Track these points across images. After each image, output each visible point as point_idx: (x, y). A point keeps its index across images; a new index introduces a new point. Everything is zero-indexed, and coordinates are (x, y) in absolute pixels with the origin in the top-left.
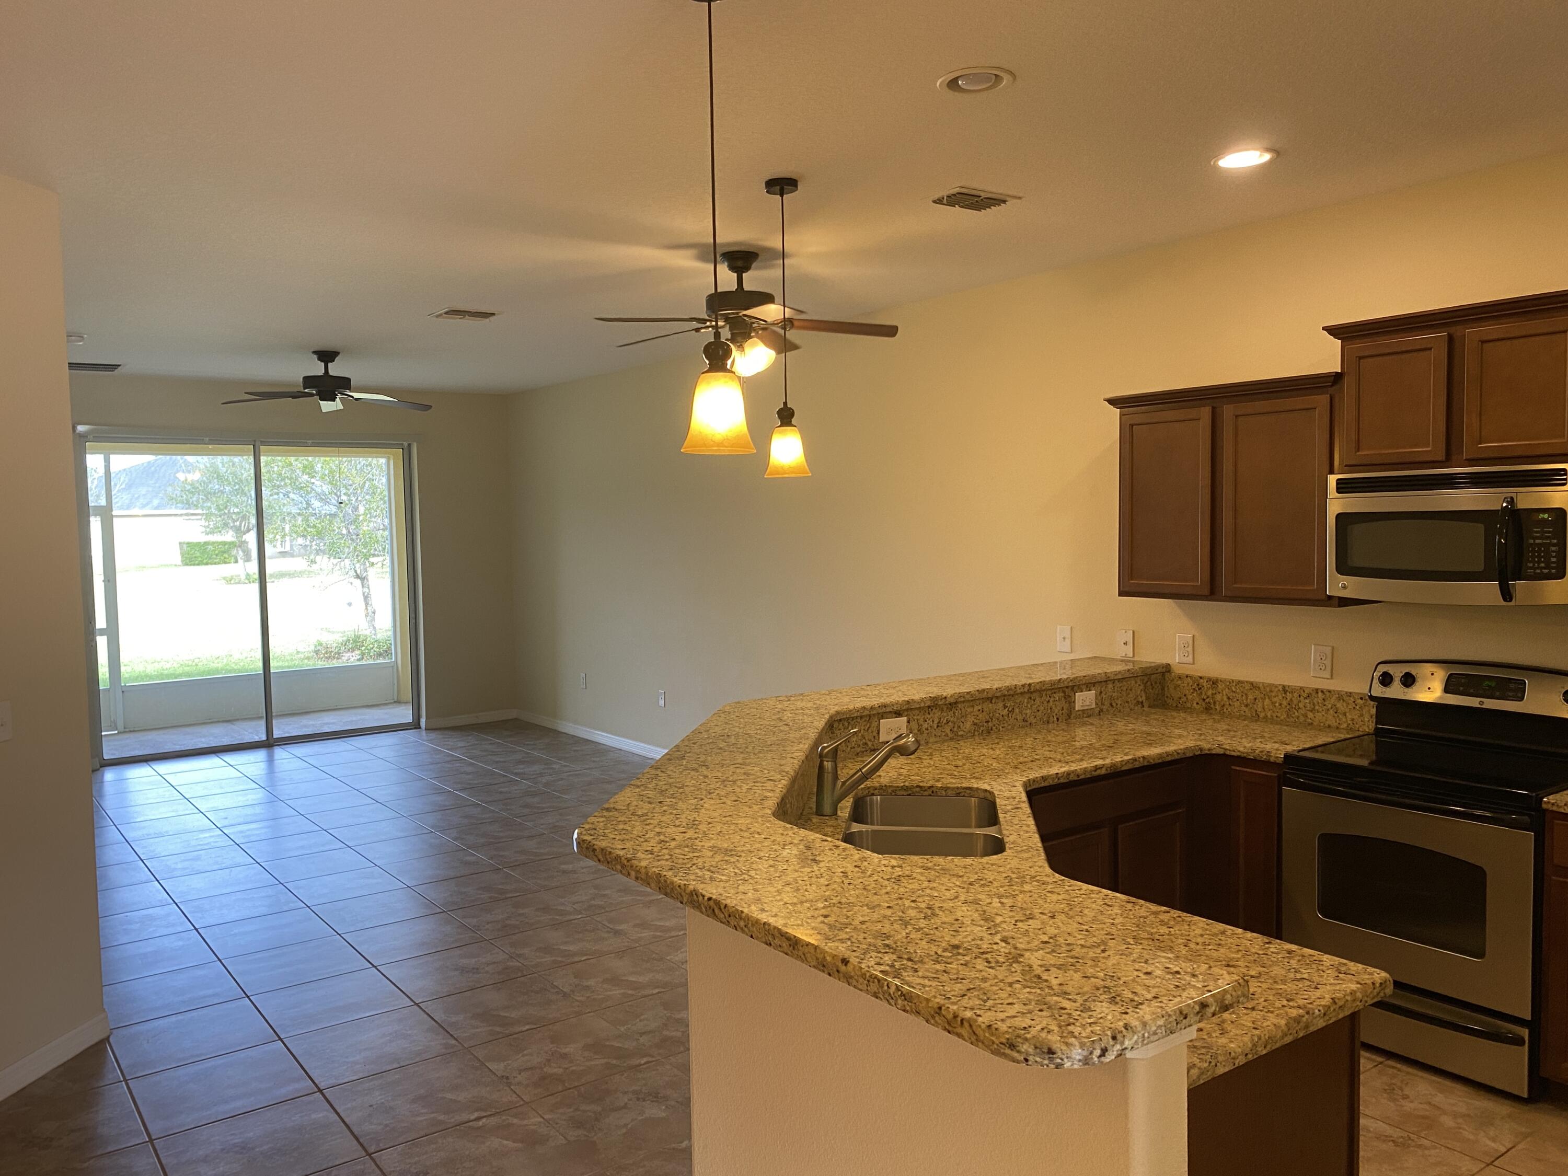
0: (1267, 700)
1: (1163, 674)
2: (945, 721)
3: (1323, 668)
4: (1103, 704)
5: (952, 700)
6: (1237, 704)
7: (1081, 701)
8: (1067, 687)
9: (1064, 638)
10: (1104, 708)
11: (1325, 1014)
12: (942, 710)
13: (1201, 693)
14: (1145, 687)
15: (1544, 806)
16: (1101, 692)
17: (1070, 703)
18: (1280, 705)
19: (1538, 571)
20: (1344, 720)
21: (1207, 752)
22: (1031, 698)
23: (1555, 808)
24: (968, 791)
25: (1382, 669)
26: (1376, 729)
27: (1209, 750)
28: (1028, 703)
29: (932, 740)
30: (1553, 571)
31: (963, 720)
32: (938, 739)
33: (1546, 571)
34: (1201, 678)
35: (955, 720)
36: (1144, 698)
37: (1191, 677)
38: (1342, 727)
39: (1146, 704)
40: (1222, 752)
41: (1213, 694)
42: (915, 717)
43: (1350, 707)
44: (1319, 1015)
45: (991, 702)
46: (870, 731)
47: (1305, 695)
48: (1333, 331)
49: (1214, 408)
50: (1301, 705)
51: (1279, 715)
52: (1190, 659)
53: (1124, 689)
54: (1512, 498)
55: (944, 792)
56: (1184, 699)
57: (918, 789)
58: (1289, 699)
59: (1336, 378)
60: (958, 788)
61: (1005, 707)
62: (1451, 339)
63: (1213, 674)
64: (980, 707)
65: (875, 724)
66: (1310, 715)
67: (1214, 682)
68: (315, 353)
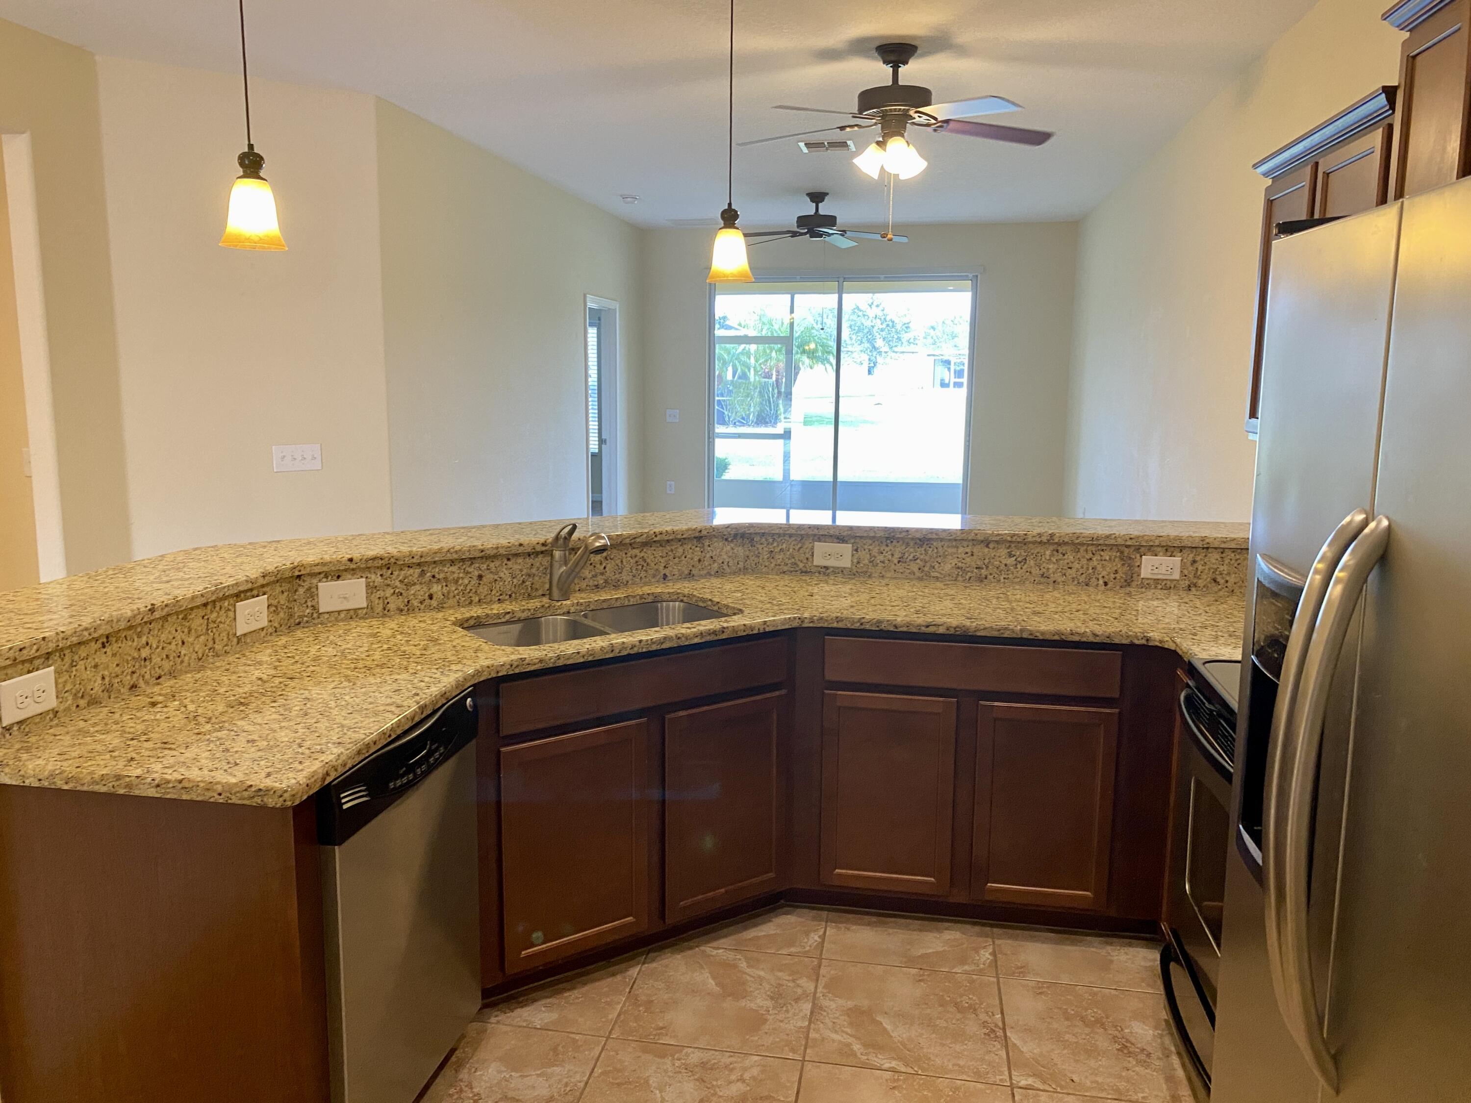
2: (911, 557)
4: (1197, 577)
7: (1153, 568)
8: (1128, 546)
10: (1200, 582)
11: (158, 786)
12: (908, 545)
16: (1193, 561)
17: (1131, 566)
22: (1057, 551)
28: (1052, 555)
29: (889, 575)
31: (939, 560)
32: (900, 575)
35: (927, 558)
42: (866, 547)
44: (150, 784)
45: (987, 546)
46: (801, 551)
49: (1316, 165)
61: (1010, 555)
64: (968, 550)
65: (808, 545)
68: (808, 195)
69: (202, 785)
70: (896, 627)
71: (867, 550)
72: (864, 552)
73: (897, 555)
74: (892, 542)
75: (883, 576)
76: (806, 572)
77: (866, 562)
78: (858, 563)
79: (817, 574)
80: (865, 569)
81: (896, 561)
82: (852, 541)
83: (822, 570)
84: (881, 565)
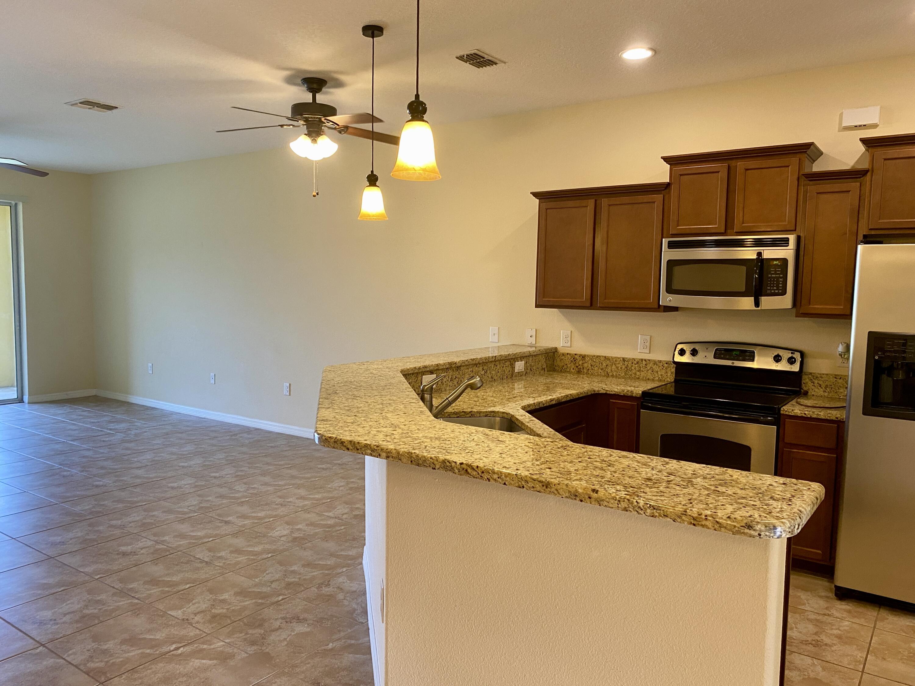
0: (614, 366)
1: (554, 353)
2: (454, 377)
3: (645, 348)
4: (527, 369)
5: (459, 365)
6: (596, 368)
7: (518, 367)
8: (512, 359)
9: (494, 334)
10: (528, 371)
12: (454, 370)
13: (576, 363)
14: (546, 360)
15: (782, 412)
16: (527, 362)
17: (513, 368)
18: (621, 368)
19: (773, 291)
20: (657, 375)
21: (597, 392)
22: (495, 364)
23: (787, 413)
24: (492, 414)
25: (680, 347)
26: (675, 379)
27: (598, 391)
28: (494, 367)
30: (780, 291)
31: (463, 376)
33: (777, 291)
34: (576, 354)
35: (459, 376)
36: (545, 366)
37: (570, 354)
38: (656, 379)
39: (546, 370)
40: (604, 392)
41: (582, 363)
43: (660, 368)
45: (477, 366)
47: (635, 362)
48: (666, 159)
49: (596, 200)
50: (633, 368)
51: (620, 374)
52: (569, 345)
53: (537, 360)
54: (761, 253)
55: (478, 415)
56: (565, 367)
57: (463, 413)
58: (626, 365)
59: (667, 186)
60: (486, 412)
62: (729, 167)
63: (583, 353)
64: (471, 370)
65: (420, 378)
66: (638, 373)
67: (583, 357)
73: (450, 377)
74: (448, 370)
77: (440, 383)
81: (450, 381)
82: (436, 372)
84: (445, 383)
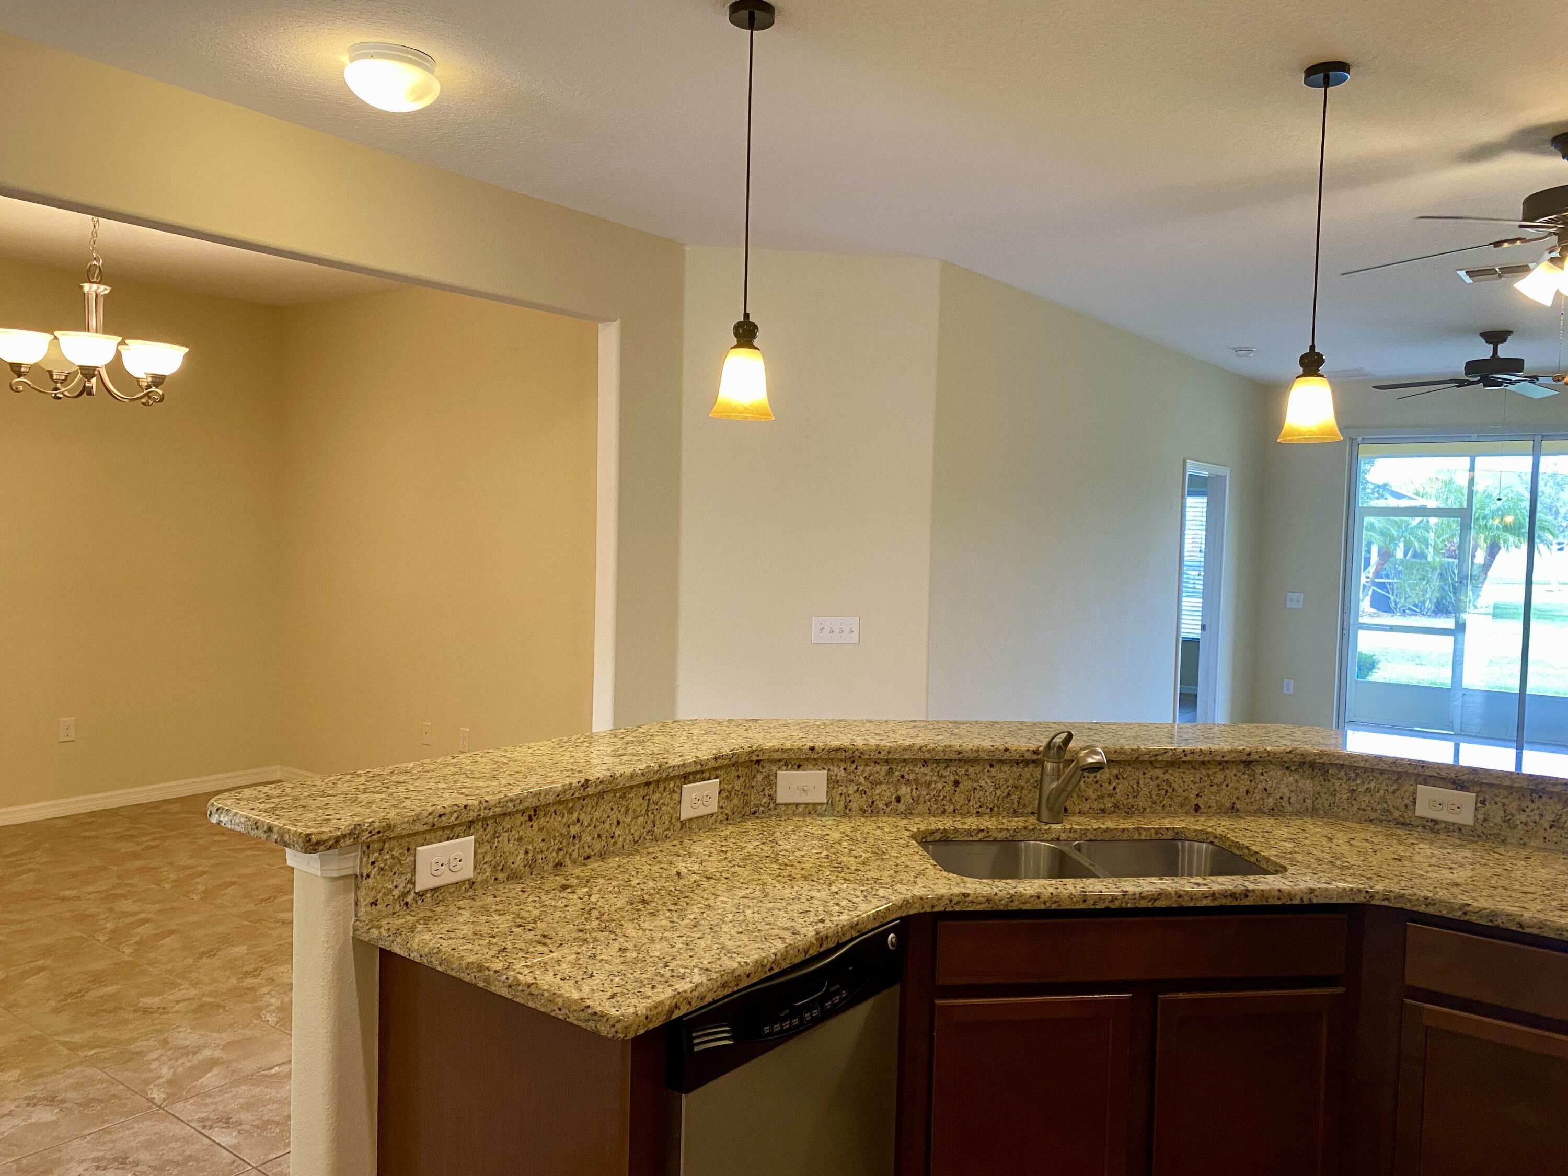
11: (510, 986)
29: (1534, 843)
42: (1498, 799)
44: (504, 982)
46: (1397, 794)
65: (1408, 787)
68: (1482, 335)
69: (546, 994)
70: (1521, 925)
71: (1500, 805)
72: (1494, 807)
73: (1549, 817)
74: (1540, 797)
75: (1524, 844)
76: (1404, 824)
77: (1498, 820)
78: (1485, 820)
79: (1420, 829)
80: (1495, 831)
81: (1547, 825)
82: (1477, 789)
83: (1429, 824)
84: (1521, 827)
